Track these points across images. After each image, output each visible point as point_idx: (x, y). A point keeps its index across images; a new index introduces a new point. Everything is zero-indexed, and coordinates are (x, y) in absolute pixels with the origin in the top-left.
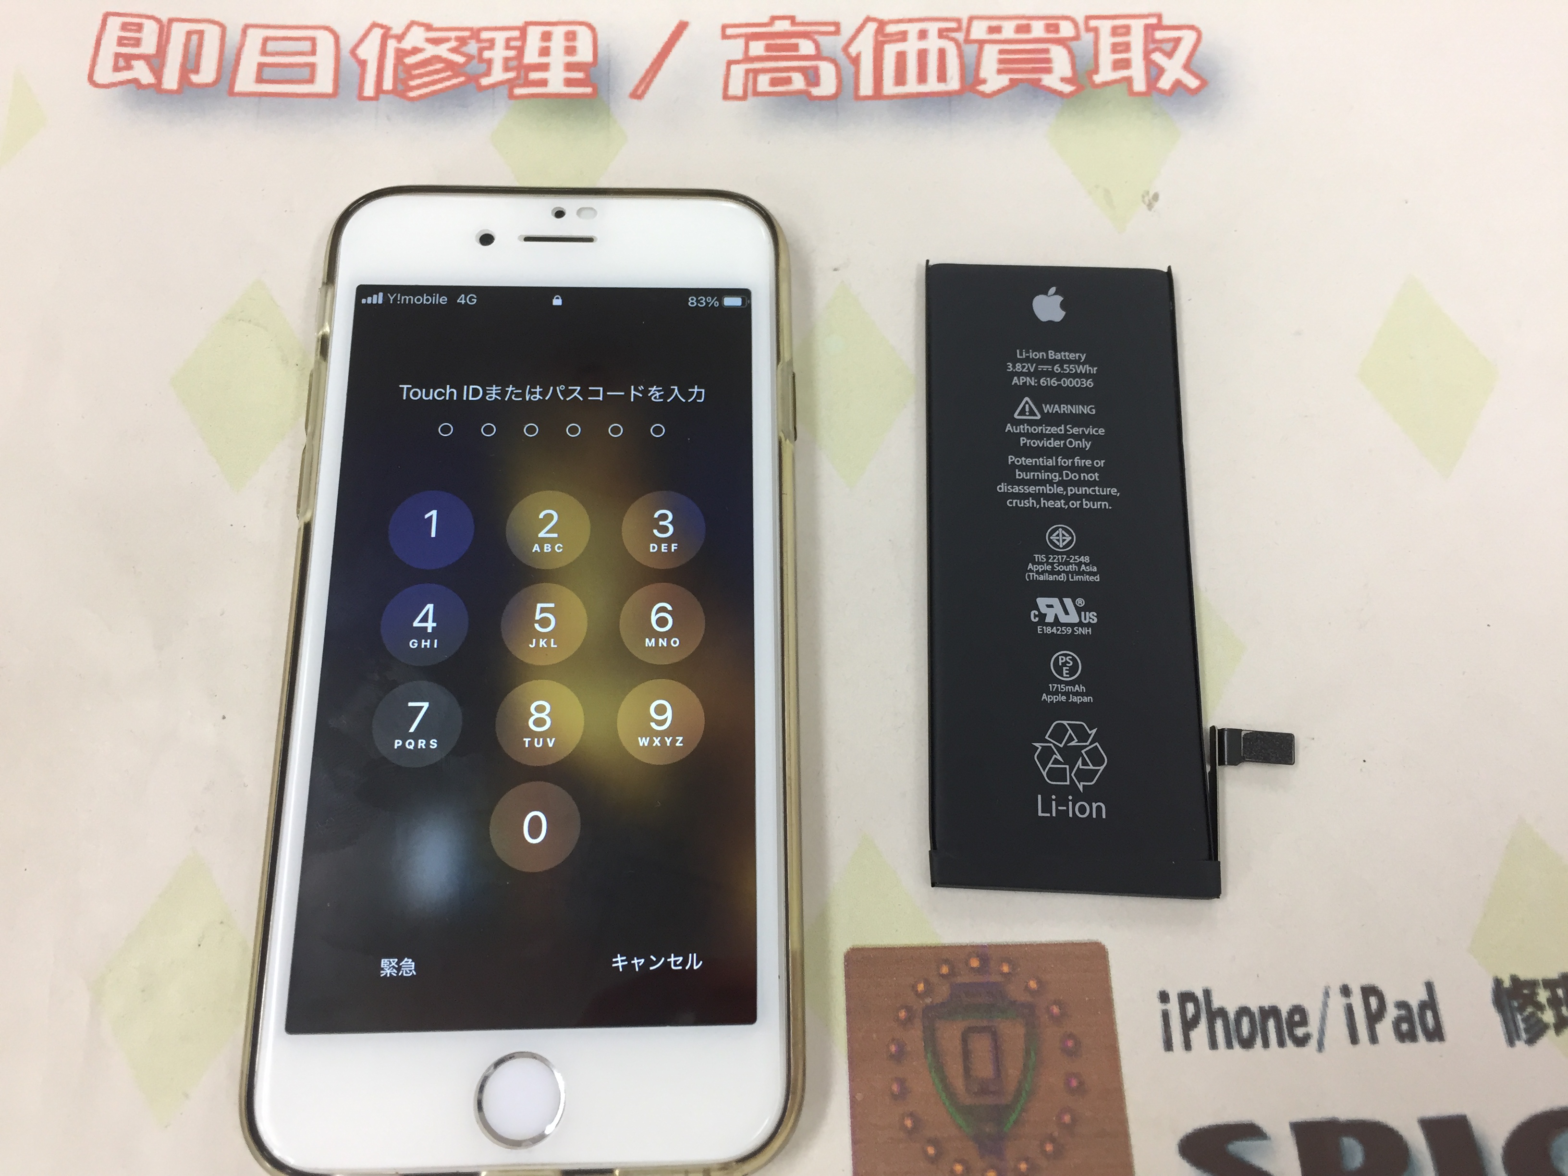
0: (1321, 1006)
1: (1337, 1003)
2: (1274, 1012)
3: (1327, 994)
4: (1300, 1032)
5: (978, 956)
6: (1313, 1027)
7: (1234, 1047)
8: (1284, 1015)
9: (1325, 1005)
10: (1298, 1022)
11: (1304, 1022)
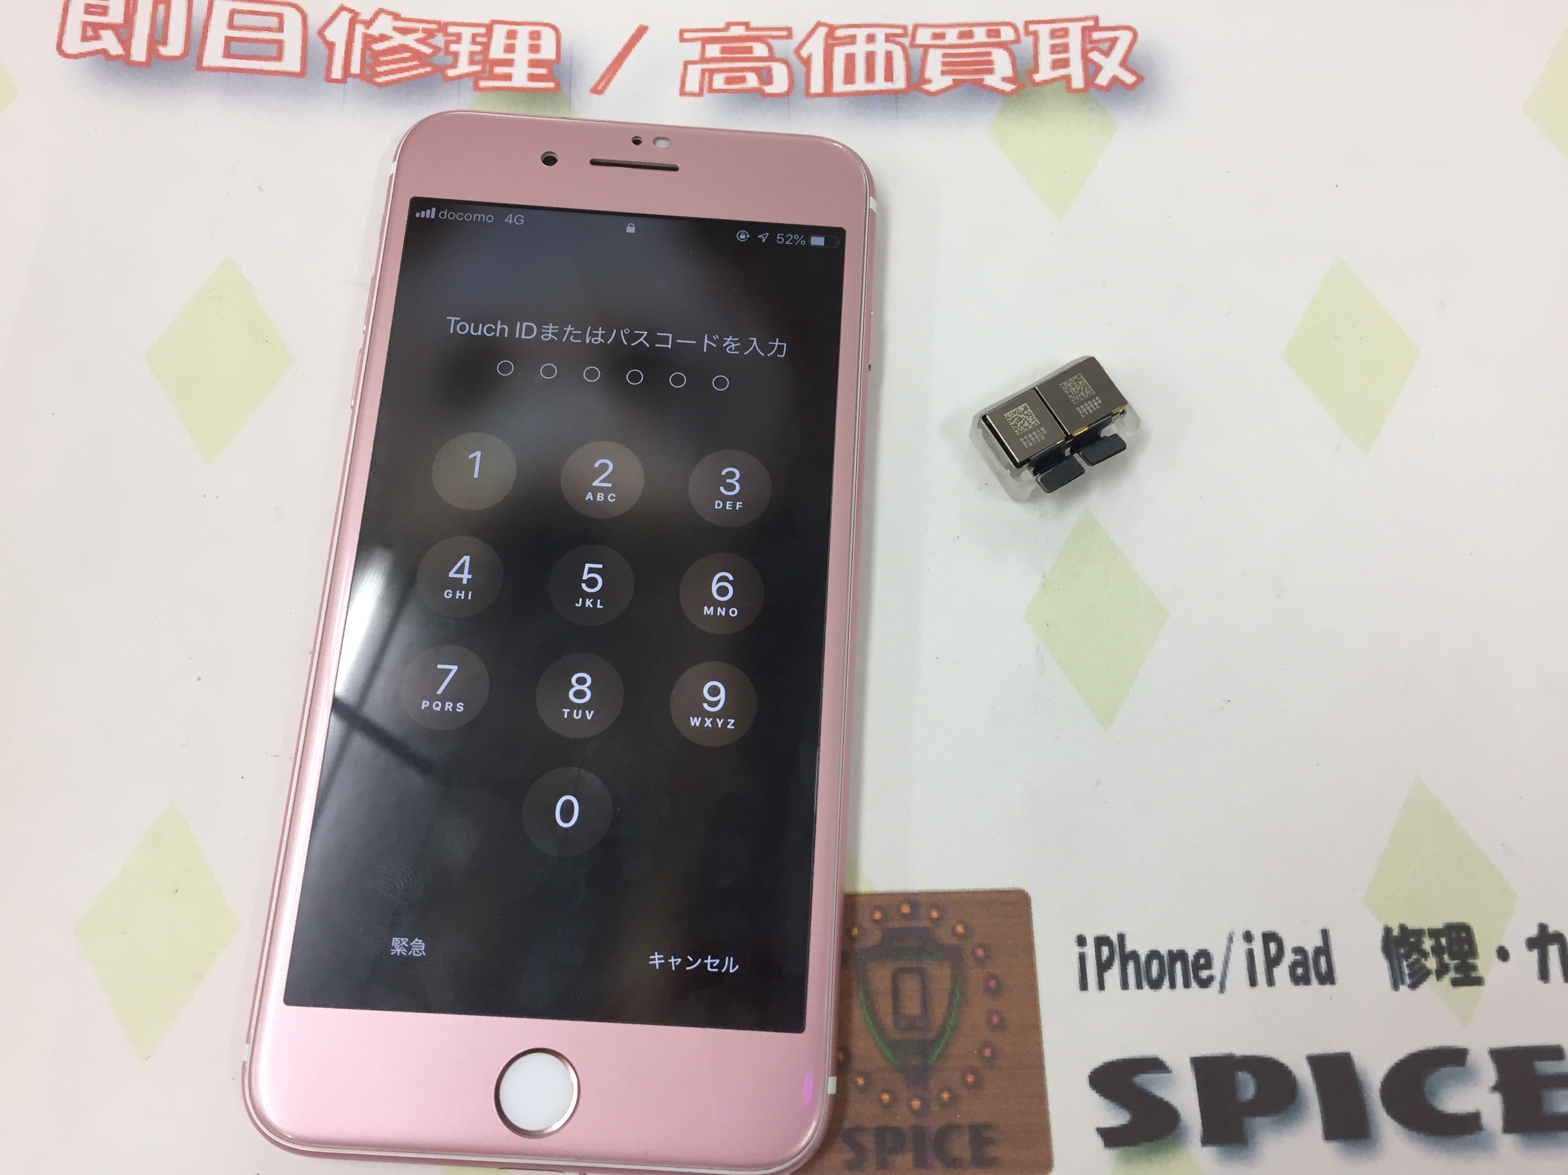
1: (1240, 948)
2: (1179, 956)
3: (1231, 939)
6: (1216, 971)
9: (1229, 949)
11: (1208, 965)
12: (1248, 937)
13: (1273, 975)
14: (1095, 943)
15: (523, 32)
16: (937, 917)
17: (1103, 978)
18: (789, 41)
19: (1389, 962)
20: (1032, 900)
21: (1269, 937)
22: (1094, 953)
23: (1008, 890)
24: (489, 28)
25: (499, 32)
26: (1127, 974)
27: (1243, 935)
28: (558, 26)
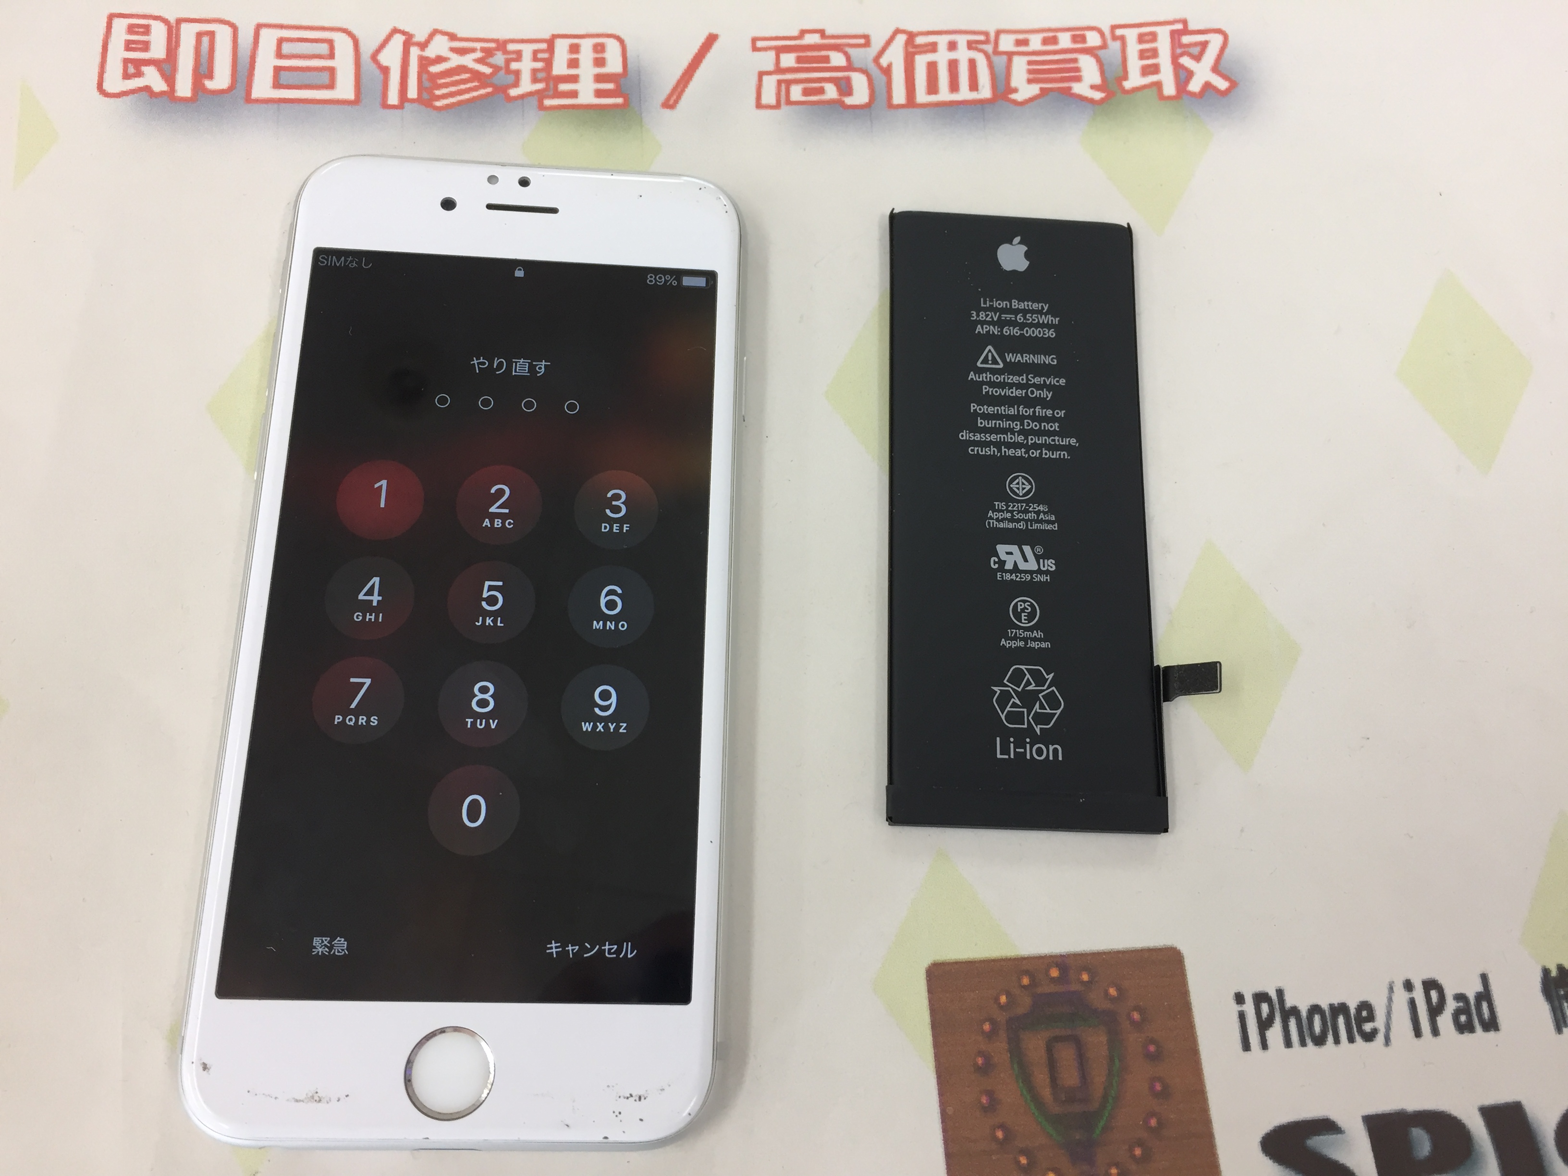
0: (1386, 1001)
1: (1401, 998)
2: (1340, 1009)
3: (1391, 989)
4: (1368, 1027)
5: (1057, 967)
6: (1379, 1022)
7: (1307, 1045)
8: (1353, 1011)
9: (1390, 1000)
10: (1365, 1018)
11: (1371, 1018)
12: (1408, 986)
13: (1437, 1024)
14: (1253, 1000)
15: (587, 46)
16: (1088, 980)
17: (1265, 1037)
18: (868, 49)
19: (1550, 1005)
20: (1185, 957)
21: (1430, 985)
22: (1254, 1011)
23: (1160, 947)
24: (551, 42)
25: (562, 47)
26: (1289, 1031)
27: (1404, 984)
28: (623, 36)
